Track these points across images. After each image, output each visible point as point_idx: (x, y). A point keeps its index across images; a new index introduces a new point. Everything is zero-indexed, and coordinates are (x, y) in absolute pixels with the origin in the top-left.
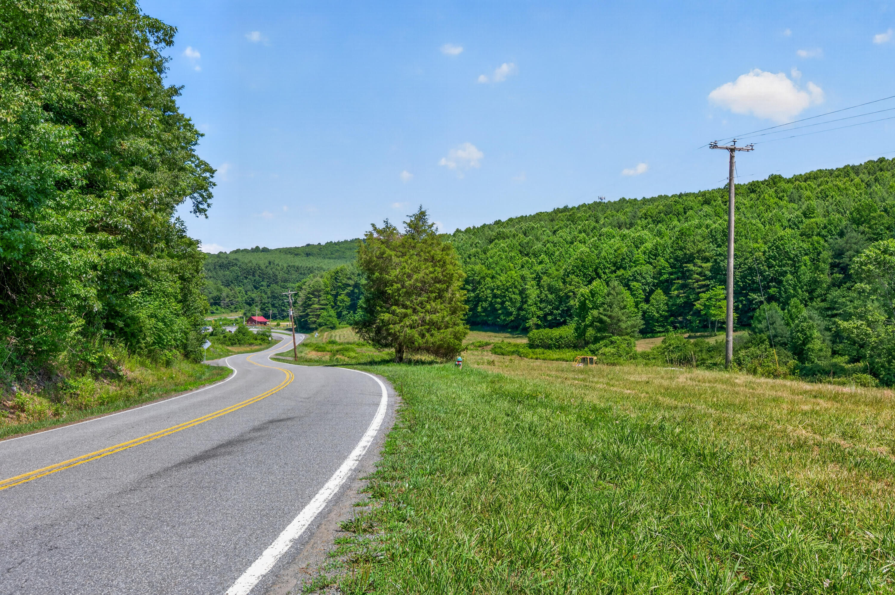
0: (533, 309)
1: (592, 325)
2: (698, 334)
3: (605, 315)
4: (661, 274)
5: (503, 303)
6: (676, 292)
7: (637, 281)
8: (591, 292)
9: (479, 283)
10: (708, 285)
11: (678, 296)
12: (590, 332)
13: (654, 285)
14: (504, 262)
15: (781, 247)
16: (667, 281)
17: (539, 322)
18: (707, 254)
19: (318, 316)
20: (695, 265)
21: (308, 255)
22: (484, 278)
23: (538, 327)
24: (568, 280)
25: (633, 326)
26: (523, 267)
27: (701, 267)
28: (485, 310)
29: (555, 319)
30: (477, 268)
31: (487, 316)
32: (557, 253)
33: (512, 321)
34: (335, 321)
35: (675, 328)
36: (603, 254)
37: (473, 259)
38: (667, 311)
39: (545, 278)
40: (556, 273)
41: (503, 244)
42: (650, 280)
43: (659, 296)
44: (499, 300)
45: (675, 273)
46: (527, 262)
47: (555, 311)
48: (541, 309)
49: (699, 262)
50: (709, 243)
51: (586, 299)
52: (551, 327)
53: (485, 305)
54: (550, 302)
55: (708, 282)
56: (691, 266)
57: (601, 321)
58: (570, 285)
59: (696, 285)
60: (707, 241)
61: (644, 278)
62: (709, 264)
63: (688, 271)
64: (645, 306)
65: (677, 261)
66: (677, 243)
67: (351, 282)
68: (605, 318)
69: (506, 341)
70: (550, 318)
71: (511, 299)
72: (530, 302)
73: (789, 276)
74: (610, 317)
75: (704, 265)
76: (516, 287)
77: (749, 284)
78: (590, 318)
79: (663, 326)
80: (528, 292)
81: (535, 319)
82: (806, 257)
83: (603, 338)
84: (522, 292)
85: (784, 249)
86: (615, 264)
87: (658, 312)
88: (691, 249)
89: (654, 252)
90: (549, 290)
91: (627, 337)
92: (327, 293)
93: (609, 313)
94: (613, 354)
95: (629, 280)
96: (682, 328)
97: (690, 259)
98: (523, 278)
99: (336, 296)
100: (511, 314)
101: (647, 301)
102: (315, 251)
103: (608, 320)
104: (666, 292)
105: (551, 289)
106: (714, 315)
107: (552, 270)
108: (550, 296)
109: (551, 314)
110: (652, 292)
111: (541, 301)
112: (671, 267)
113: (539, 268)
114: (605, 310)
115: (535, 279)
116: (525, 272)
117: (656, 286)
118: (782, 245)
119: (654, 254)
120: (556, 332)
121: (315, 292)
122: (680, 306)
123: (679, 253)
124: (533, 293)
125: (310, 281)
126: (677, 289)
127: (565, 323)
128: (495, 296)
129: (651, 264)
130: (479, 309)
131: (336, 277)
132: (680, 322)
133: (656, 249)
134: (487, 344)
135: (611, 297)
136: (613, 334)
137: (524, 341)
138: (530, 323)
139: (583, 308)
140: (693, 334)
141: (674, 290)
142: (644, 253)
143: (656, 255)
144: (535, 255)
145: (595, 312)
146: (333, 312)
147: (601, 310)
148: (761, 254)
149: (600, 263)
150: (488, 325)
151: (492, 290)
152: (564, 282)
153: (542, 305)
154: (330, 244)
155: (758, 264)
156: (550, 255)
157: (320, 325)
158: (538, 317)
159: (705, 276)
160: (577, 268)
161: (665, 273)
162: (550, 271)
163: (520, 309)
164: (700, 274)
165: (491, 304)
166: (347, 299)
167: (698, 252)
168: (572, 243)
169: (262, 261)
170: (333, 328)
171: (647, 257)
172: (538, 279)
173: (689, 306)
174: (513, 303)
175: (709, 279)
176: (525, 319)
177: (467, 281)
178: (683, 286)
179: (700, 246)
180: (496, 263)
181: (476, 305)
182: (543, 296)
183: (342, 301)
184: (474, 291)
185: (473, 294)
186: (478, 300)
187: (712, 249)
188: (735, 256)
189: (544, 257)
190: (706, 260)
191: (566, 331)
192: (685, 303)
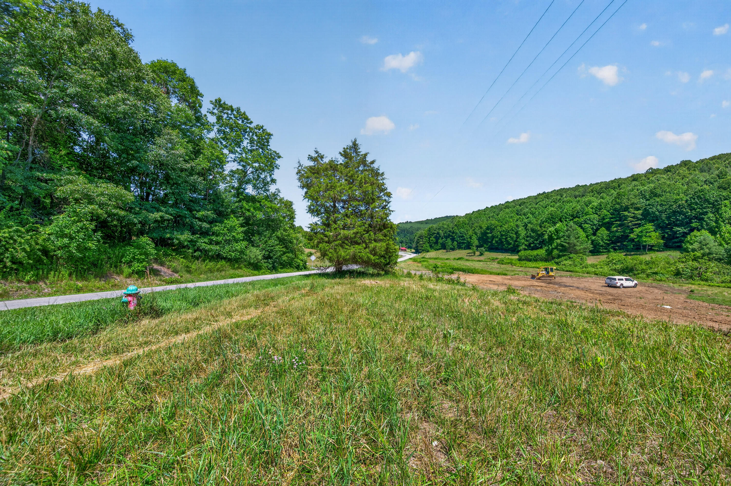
0: (523, 241)
1: (556, 248)
2: (633, 253)
3: (566, 242)
4: (604, 219)
5: (506, 239)
6: (615, 229)
7: (587, 224)
8: (555, 230)
9: (494, 229)
10: (640, 224)
11: (617, 231)
12: (555, 252)
13: (599, 226)
14: (507, 219)
15: (702, 196)
16: (608, 223)
17: (526, 248)
18: (638, 205)
19: (422, 247)
20: (629, 212)
21: (426, 223)
22: (496, 227)
23: (525, 249)
24: (543, 225)
25: (585, 248)
26: (517, 220)
27: (634, 213)
28: (497, 242)
29: (536, 246)
30: (493, 222)
31: (498, 245)
32: (537, 213)
33: (511, 247)
34: (429, 248)
35: (615, 250)
36: (565, 210)
37: (491, 218)
38: (609, 241)
39: (529, 225)
40: (536, 222)
41: (507, 210)
42: (596, 222)
43: (603, 232)
44: (504, 237)
45: (615, 218)
46: (520, 218)
47: (535, 242)
48: (527, 241)
49: (632, 210)
50: (639, 199)
51: (552, 234)
52: (532, 250)
53: (496, 239)
54: (532, 237)
55: (640, 222)
56: (626, 213)
57: (562, 246)
58: (544, 228)
59: (630, 224)
60: (638, 197)
61: (592, 222)
62: (641, 212)
63: (624, 216)
64: (593, 238)
65: (616, 211)
66: (616, 201)
67: (436, 232)
68: (565, 244)
69: (507, 257)
70: (532, 245)
71: (510, 236)
72: (521, 237)
73: (711, 215)
74: (568, 243)
75: (636, 212)
76: (513, 230)
77: (674, 222)
78: (555, 244)
79: (606, 249)
80: (519, 232)
81: (524, 246)
82: (726, 201)
83: (564, 255)
84: (516, 233)
85: (704, 197)
86: (572, 216)
87: (602, 241)
88: (625, 202)
89: (598, 207)
90: (531, 231)
91: (581, 255)
92: (426, 237)
93: (567, 241)
94: (570, 265)
95: (582, 224)
96: (620, 249)
97: (626, 209)
98: (517, 226)
99: (429, 238)
100: (511, 244)
101: (594, 234)
102: (429, 222)
103: (567, 245)
104: (608, 229)
105: (533, 230)
106: (645, 241)
107: (534, 221)
108: (532, 234)
109: (533, 243)
110: (597, 229)
111: (527, 237)
112: (611, 215)
113: (526, 220)
114: (565, 239)
115: (524, 226)
116: (519, 223)
117: (601, 226)
118: (702, 195)
119: (599, 208)
120: (535, 252)
121: (421, 237)
122: (618, 237)
123: (618, 206)
124: (523, 233)
125: (419, 232)
126: (616, 227)
127: (541, 248)
128: (502, 235)
129: (597, 214)
130: (494, 242)
131: (429, 230)
132: (618, 246)
133: (601, 205)
134: (497, 259)
135: (569, 232)
136: (571, 253)
137: (517, 257)
138: (521, 248)
139: (551, 239)
140: (628, 253)
141: (614, 228)
142: (592, 208)
143: (600, 209)
144: (524, 214)
145: (559, 241)
146: (428, 245)
147: (562, 239)
148: (683, 202)
149: (562, 216)
150: (499, 249)
151: (501, 232)
152: (541, 227)
153: (528, 239)
154: (436, 219)
155: (682, 208)
156: (533, 214)
157: (423, 250)
158: (526, 245)
159: (637, 218)
160: (549, 219)
161: (607, 218)
162: (532, 222)
163: (516, 241)
164: (633, 217)
165: (500, 239)
166: (434, 239)
167: (631, 205)
168: (546, 207)
169: (408, 226)
170: (428, 251)
171: (594, 210)
172: (526, 226)
173: (625, 237)
174: (512, 238)
175: (641, 220)
176: (518, 246)
177: (488, 228)
178: (620, 225)
179: (633, 201)
180: (503, 219)
181: (492, 240)
182: (528, 234)
183: (432, 240)
184: (491, 233)
185: (490, 235)
186: (493, 237)
187: (642, 202)
188: (661, 205)
189: (529, 215)
190: (638, 209)
191: (542, 252)
192: (622, 235)
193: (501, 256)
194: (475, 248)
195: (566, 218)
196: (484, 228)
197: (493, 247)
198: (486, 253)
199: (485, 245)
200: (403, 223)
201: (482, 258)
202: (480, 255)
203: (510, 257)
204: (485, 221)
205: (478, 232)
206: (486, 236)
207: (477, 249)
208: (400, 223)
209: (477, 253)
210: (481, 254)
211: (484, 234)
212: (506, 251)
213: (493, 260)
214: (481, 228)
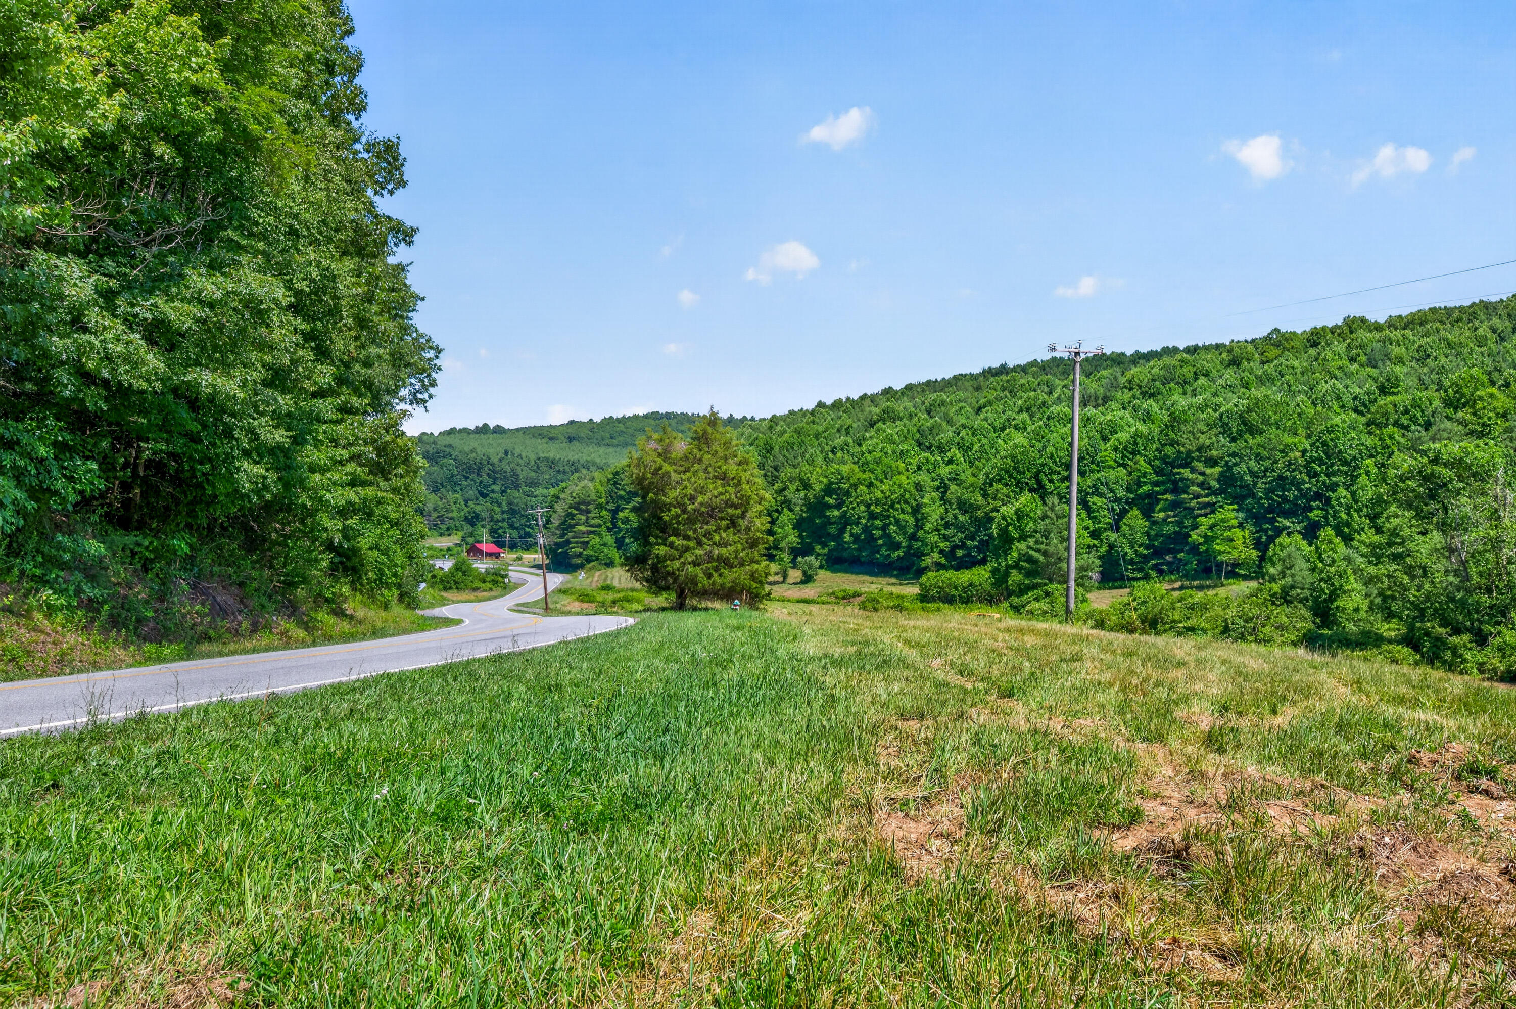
0: (934, 538)
1: (1016, 565)
2: (1196, 583)
3: (1038, 551)
4: (1139, 484)
5: (884, 528)
6: (1162, 515)
7: (1101, 495)
8: (1016, 513)
9: (848, 494)
10: (1214, 504)
11: (1165, 521)
12: (1013, 577)
13: (1127, 502)
14: (888, 461)
15: (1331, 444)
16: (1149, 495)
17: (943, 560)
18: (1214, 453)
19: (585, 545)
20: (1193, 471)
21: (571, 439)
22: (855, 486)
23: (939, 566)
24: (990, 491)
25: (1082, 568)
26: (919, 468)
27: (1203, 474)
28: (856, 538)
29: (969, 555)
30: (845, 469)
31: (860, 549)
32: (976, 447)
33: (900, 558)
34: (612, 553)
35: (1161, 572)
36: (1050, 449)
37: (839, 455)
38: (1147, 548)
39: (953, 488)
40: (972, 479)
41: (890, 429)
42: (1121, 493)
43: (1135, 519)
44: (878, 523)
45: (1163, 483)
46: (927, 460)
47: (969, 543)
48: (945, 538)
49: (1200, 466)
50: (1217, 435)
51: (1008, 524)
52: (961, 567)
53: (856, 530)
54: (961, 528)
55: (1213, 499)
56: (1186, 473)
57: (1031, 560)
58: (994, 499)
59: (1194, 503)
60: (1215, 431)
61: (1112, 491)
62: (1217, 470)
63: (1182, 479)
64: (1113, 536)
65: (1166, 463)
66: (1167, 435)
68: (1037, 555)
69: (888, 589)
70: (960, 553)
71: (897, 521)
72: (928, 527)
73: (1342, 491)
74: (1045, 553)
75: (1208, 471)
76: (906, 502)
77: (1279, 504)
78: (1015, 555)
79: (1141, 570)
80: (925, 510)
81: (936, 555)
82: (1369, 461)
83: (1034, 587)
84: (916, 510)
85: (1336, 447)
87: (1132, 547)
88: (1188, 443)
89: (1131, 448)
90: (959, 508)
92: (600, 507)
93: (1044, 547)
94: (1045, 613)
95: (1088, 494)
96: (1172, 573)
97: (1186, 461)
98: (919, 487)
99: (615, 512)
100: (898, 546)
101: (1115, 528)
102: (584, 433)
103: (1042, 558)
104: (1147, 513)
105: (963, 506)
106: (1220, 553)
107: (967, 476)
108: (961, 518)
109: (963, 546)
110: (1123, 513)
111: (947, 526)
112: (1156, 473)
113: (945, 471)
114: (1037, 542)
115: (938, 488)
116: (923, 477)
117: (1131, 503)
118: (1332, 440)
119: (1130, 451)
120: (965, 577)
121: (581, 505)
122: (1168, 537)
123: (1169, 450)
124: (934, 512)
125: (574, 487)
126: (1163, 510)
127: (983, 562)
128: (873, 516)
129: (1124, 466)
130: (847, 537)
131: (615, 480)
132: (1169, 564)
133: (1135, 443)
134: (857, 595)
135: (1047, 521)
136: (1050, 580)
137: (913, 590)
138: (928, 561)
139: (1004, 540)
140: (1187, 583)
141: (1160, 511)
142: (1116, 450)
143: (1134, 453)
144: (941, 449)
145: (1022, 546)
146: (609, 539)
147: (1031, 541)
148: (1298, 454)
149: (1043, 465)
150: (862, 564)
151: (868, 506)
152: (985, 495)
153: (948, 532)
154: (608, 421)
155: (1294, 470)
156: (965, 449)
157: (589, 560)
158: (941, 552)
159: (1209, 488)
160: (1007, 471)
161: (1145, 483)
162: (963, 477)
163: (913, 537)
164: (1201, 485)
165: (866, 529)
166: (632, 516)
167: (1199, 449)
168: (1002, 430)
169: (493, 449)
170: (609, 564)
171: (1119, 455)
172: (943, 489)
173: (1181, 538)
174: (902, 527)
175: (1215, 493)
176: (920, 554)
177: (829, 490)
178: (1174, 505)
179: (1203, 439)
180: (878, 462)
181: (842, 531)
182: (950, 517)
183: (626, 521)
184: (838, 506)
185: (836, 513)
186: (845, 522)
187: (1221, 446)
188: (1258, 457)
189: (955, 452)
190: (1212, 462)
191: (981, 575)
192: (1175, 532)
193: (869, 585)
194: (787, 557)
195: (1053, 472)
196: (817, 487)
197: (845, 554)
198: (823, 574)
199: (818, 548)
200: (465, 430)
201: (809, 591)
202: (803, 582)
203: (896, 590)
204: (819, 459)
205: (797, 497)
206: (822, 515)
207: (794, 561)
208: (452, 432)
209: (795, 575)
210: (807, 579)
211: (817, 507)
212: (883, 569)
213: (847, 598)
214: (806, 486)
